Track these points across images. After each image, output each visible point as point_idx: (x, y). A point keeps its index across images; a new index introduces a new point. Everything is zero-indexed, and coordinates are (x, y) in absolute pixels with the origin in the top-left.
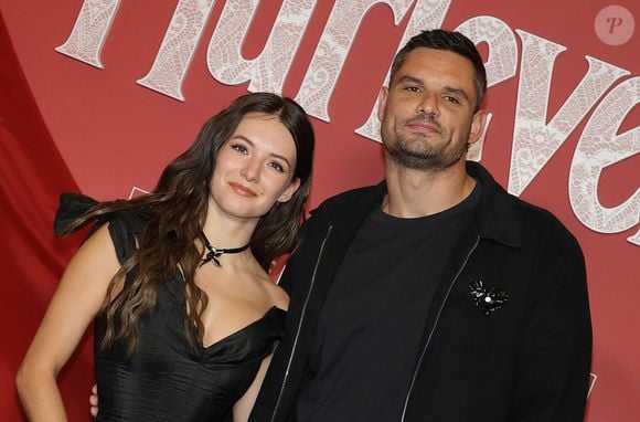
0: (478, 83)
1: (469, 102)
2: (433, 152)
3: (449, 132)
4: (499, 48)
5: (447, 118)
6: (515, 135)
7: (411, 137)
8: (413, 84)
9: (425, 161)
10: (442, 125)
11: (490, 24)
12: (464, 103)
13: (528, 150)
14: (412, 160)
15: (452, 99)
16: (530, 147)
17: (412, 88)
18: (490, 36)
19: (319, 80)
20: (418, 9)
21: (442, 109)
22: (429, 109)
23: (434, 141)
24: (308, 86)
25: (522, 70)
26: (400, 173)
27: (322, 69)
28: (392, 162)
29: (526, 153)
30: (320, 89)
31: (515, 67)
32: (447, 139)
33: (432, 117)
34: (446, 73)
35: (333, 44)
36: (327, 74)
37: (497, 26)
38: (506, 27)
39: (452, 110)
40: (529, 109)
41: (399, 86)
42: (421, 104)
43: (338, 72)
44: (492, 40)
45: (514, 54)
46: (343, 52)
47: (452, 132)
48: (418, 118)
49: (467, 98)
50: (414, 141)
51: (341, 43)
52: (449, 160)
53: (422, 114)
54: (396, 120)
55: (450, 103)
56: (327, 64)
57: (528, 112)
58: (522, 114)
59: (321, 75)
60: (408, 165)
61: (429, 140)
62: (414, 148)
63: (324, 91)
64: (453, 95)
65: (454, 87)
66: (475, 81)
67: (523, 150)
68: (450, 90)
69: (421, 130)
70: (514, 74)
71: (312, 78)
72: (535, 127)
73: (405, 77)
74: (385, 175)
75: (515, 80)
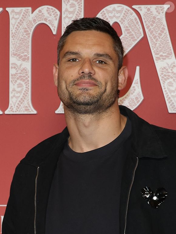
0: (117, 49)
1: (113, 62)
2: (96, 99)
3: (104, 83)
4: (126, 23)
5: (100, 75)
6: (159, 73)
7: (78, 92)
8: (73, 56)
9: (92, 107)
10: (99, 79)
11: (114, 9)
12: (110, 62)
13: (171, 80)
14: (82, 107)
15: (101, 62)
16: (172, 78)
17: (73, 59)
18: (117, 17)
19: (19, 89)
20: (65, 18)
21: (96, 69)
22: (87, 70)
23: (94, 92)
24: (14, 96)
25: (147, 31)
26: (75, 119)
27: (19, 81)
28: (69, 112)
29: (170, 83)
30: (22, 94)
31: (141, 30)
32: (103, 89)
33: (90, 75)
34: (94, 45)
35: (19, 63)
36: (23, 83)
37: (119, 9)
38: (125, 7)
39: (103, 69)
40: (161, 53)
41: (65, 60)
42: (81, 69)
43: (30, 79)
44: (120, 19)
45: (137, 23)
46: (28, 65)
47: (106, 84)
48: (81, 78)
49: (111, 59)
50: (80, 94)
51: (24, 60)
52: (107, 103)
53: (83, 75)
54: (66, 82)
55: (100, 65)
56: (20, 76)
57: (161, 56)
58: (158, 59)
59: (20, 85)
60: (80, 112)
61: (91, 92)
62: (82, 99)
63: (25, 95)
64: (101, 59)
65: (101, 53)
66: (114, 48)
67: (168, 81)
68: (99, 55)
69: (85, 86)
70: (143, 35)
71: (14, 90)
72: (170, 64)
73: (67, 53)
74: (67, 124)
75: (145, 38)
